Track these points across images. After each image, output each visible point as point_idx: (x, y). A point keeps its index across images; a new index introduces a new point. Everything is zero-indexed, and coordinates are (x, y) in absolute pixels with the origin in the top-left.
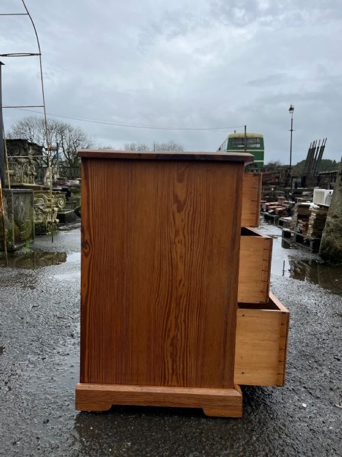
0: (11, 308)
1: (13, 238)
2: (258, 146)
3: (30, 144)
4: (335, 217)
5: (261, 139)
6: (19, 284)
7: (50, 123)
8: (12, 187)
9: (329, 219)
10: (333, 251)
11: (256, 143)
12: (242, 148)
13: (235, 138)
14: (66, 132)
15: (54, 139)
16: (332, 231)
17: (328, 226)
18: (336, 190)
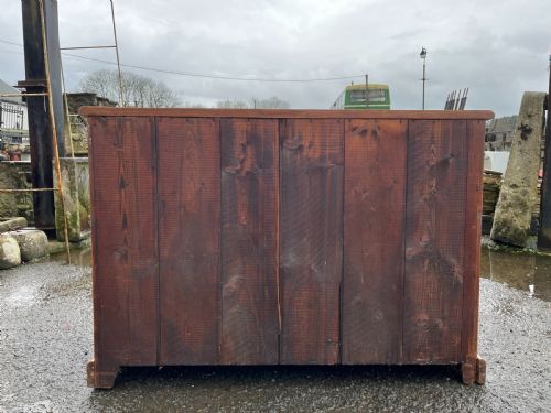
0: (70, 334)
1: (78, 223)
2: (383, 100)
3: (99, 99)
4: (514, 186)
5: (387, 91)
6: (84, 292)
7: (126, 78)
8: (76, 155)
9: (504, 189)
10: (512, 232)
11: (381, 96)
12: (363, 103)
13: (354, 91)
14: (147, 87)
15: (131, 97)
16: (510, 205)
17: (505, 198)
18: (515, 151)
